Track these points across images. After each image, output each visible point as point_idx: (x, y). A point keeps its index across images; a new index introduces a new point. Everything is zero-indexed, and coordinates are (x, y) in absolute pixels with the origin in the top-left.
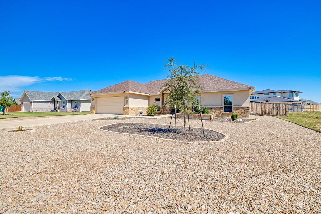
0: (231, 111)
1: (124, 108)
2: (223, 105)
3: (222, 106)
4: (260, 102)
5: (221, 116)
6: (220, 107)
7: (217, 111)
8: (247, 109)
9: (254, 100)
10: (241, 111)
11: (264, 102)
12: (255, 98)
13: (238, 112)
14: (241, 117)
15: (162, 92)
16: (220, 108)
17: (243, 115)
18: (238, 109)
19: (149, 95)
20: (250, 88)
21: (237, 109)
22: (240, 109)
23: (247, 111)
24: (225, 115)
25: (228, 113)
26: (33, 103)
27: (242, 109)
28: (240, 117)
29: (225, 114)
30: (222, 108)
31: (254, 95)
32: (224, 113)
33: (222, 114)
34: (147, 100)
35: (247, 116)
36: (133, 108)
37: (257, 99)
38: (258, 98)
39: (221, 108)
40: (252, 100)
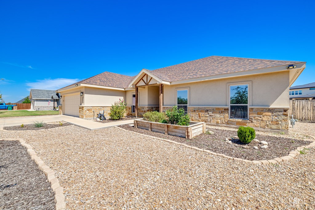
0: (244, 116)
1: (79, 108)
2: (230, 105)
3: (226, 107)
4: (303, 99)
5: (225, 125)
6: (222, 108)
7: (218, 115)
8: (284, 115)
9: (295, 96)
10: (267, 117)
11: (311, 99)
12: (297, 94)
13: (262, 120)
14: (269, 130)
15: (136, 85)
16: (223, 110)
17: (274, 127)
18: (260, 112)
19: (123, 90)
20: (292, 65)
21: (258, 114)
22: (267, 113)
23: (284, 117)
24: (233, 124)
25: (240, 120)
26: (35, 102)
27: (270, 114)
28: (266, 130)
29: (233, 121)
30: (228, 109)
31: (295, 91)
32: (231, 120)
33: (226, 121)
34: (123, 97)
35: (282, 130)
36: (91, 108)
37: (298, 96)
38: (300, 94)
39: (225, 109)
40: (292, 96)
